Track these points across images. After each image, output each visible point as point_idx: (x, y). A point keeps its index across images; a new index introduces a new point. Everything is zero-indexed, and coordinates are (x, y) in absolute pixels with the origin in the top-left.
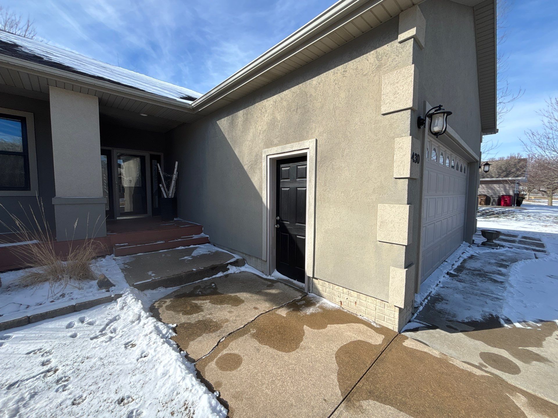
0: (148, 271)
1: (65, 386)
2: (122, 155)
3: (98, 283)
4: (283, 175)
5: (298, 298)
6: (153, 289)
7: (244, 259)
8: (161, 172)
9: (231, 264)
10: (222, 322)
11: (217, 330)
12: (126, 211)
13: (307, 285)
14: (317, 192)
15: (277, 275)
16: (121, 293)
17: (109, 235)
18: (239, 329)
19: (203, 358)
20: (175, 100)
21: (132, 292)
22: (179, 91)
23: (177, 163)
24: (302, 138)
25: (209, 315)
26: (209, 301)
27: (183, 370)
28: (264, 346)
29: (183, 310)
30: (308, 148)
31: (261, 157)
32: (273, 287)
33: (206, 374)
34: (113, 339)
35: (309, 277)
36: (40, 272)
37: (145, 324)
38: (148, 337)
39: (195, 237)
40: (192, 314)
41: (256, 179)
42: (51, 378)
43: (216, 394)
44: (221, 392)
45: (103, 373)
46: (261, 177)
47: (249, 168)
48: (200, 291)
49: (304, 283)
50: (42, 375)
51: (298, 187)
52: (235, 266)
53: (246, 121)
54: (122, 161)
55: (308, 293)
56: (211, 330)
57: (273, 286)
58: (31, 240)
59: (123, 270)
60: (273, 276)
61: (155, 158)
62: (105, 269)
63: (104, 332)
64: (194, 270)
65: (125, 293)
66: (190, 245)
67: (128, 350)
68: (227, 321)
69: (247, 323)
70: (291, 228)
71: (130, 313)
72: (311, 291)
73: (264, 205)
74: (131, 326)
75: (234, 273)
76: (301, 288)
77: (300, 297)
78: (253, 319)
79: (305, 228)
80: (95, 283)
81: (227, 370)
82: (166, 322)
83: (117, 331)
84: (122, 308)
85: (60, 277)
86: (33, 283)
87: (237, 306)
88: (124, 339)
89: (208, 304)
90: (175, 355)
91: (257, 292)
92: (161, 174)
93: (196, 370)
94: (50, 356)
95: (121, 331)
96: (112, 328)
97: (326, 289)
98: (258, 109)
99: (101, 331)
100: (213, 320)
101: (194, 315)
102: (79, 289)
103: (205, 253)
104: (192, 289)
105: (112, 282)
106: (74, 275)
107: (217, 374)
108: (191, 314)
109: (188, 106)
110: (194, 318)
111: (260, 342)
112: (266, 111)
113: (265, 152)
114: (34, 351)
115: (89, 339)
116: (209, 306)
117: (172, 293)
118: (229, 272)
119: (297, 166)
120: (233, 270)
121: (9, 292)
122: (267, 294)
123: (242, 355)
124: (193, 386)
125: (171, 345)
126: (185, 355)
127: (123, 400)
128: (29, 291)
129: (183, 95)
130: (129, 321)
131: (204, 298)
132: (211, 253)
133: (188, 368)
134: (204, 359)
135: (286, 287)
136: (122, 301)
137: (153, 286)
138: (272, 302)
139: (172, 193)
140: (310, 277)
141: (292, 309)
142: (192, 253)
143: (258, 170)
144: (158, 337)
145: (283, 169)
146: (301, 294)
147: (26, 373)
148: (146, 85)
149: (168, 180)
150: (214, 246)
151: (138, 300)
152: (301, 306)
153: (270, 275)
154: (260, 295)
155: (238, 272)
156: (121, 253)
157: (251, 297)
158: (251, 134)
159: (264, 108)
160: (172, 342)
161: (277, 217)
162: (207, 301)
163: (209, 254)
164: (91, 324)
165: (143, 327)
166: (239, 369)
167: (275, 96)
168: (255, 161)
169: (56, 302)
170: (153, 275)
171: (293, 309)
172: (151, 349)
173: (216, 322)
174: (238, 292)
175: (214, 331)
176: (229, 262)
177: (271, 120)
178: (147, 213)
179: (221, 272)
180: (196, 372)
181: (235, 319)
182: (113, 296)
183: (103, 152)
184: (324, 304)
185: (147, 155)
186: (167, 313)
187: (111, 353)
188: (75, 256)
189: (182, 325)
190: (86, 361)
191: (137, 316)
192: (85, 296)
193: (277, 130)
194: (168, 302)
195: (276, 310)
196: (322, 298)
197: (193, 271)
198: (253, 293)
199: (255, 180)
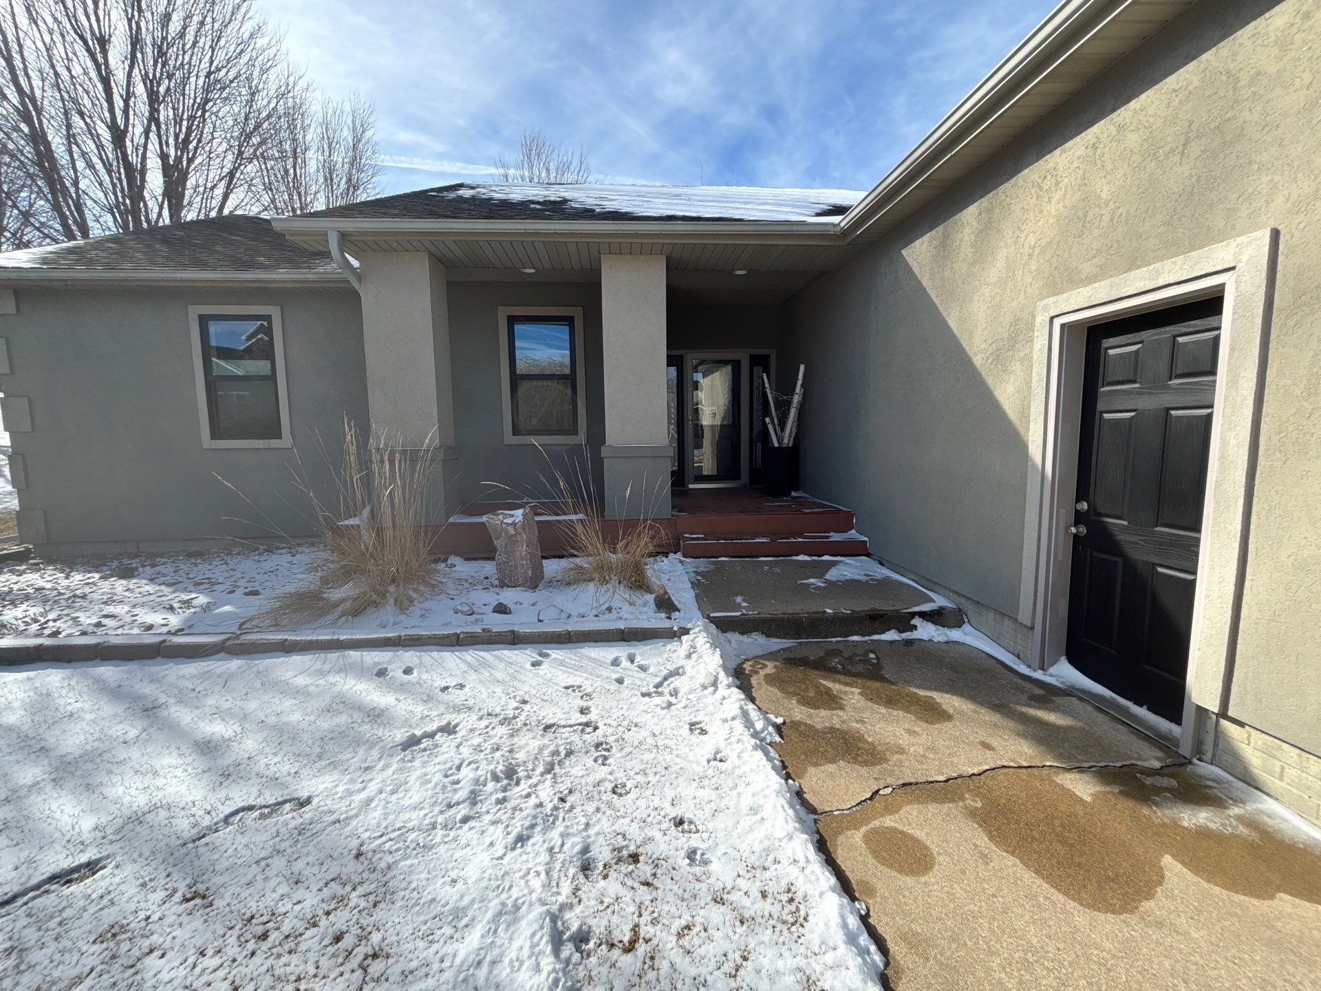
0: (737, 596)
1: (606, 758)
2: (702, 362)
3: (655, 600)
4: (1113, 372)
5: (1146, 764)
6: (743, 633)
7: (960, 610)
8: (768, 391)
9: (924, 615)
10: (887, 750)
11: (874, 764)
12: (705, 473)
13: (1191, 730)
14: (1265, 421)
15: (1065, 673)
16: (689, 626)
17: (677, 516)
18: (932, 782)
19: (836, 813)
20: (803, 223)
21: (706, 629)
22: (813, 200)
23: (802, 367)
24: (1202, 237)
25: (857, 722)
26: (859, 690)
27: (789, 819)
28: (1004, 854)
29: (799, 694)
30: (1233, 268)
31: (1030, 326)
32: (1052, 705)
33: (839, 850)
34: (673, 707)
35: (1201, 711)
36: (585, 566)
37: (724, 698)
38: (727, 726)
39: (836, 537)
40: (819, 708)
41: (1010, 389)
42: (590, 738)
43: (861, 906)
44: (871, 909)
45: (656, 761)
46: (1028, 384)
47: (990, 361)
48: (839, 663)
49: (1179, 722)
50: (580, 728)
51: (1172, 406)
52: (935, 623)
53: (987, 230)
54: (700, 375)
55: (1195, 761)
56: (860, 759)
57: (1053, 702)
58: (576, 513)
59: (694, 585)
60: (1051, 675)
61: (760, 362)
62: (667, 577)
63: (660, 690)
64: (829, 611)
65: (694, 628)
66: (823, 555)
67: (693, 737)
68: (901, 750)
69: (955, 775)
70: (1136, 539)
71: (701, 668)
72: (1208, 756)
73: (1034, 465)
74: (701, 693)
75: (930, 640)
76: (1164, 737)
77: (1157, 764)
78: (976, 771)
79: (1198, 546)
80: (650, 598)
81: (891, 866)
82: (764, 706)
83: (680, 695)
84: (689, 656)
85: (607, 578)
86: (576, 581)
87: (931, 723)
88: (689, 715)
89: (857, 697)
90: (776, 781)
91: (996, 705)
92: (769, 395)
93: (818, 832)
94: (590, 703)
95: (685, 697)
96: (672, 686)
97: (1283, 768)
98: (1030, 185)
99: (658, 686)
100: (866, 737)
101: (823, 711)
102: (631, 604)
103: (856, 577)
104: (822, 654)
105: (676, 603)
106: (625, 579)
107: (866, 864)
108: (815, 707)
109: (831, 228)
110: (821, 718)
111: (991, 838)
112: (1057, 184)
113: (1045, 309)
114: (573, 686)
115: (639, 694)
116: (858, 701)
117: (779, 651)
118: (915, 635)
119: (1175, 336)
120: (925, 631)
121: (551, 589)
122: (1025, 720)
123: (935, 850)
124: (808, 861)
125: (770, 759)
126: (797, 789)
127: (681, 822)
128: (570, 592)
129: (821, 206)
130: (697, 683)
131: (848, 679)
132: (872, 580)
133: (800, 820)
134: (837, 816)
135: (1100, 718)
136: (690, 643)
137: (742, 626)
138: (1042, 745)
139: (790, 436)
140: (1207, 711)
141: (1116, 789)
142: (826, 573)
143: (1018, 363)
144: (747, 733)
145: (1111, 352)
146: (1160, 754)
147: (563, 716)
148: (747, 206)
149: (784, 407)
150: (881, 563)
151: (716, 648)
152: (1157, 791)
153: (1043, 669)
154: (1003, 714)
155: (942, 639)
156: (692, 553)
157: (975, 712)
158: (1000, 264)
159: (1049, 177)
160: (773, 753)
161: (1077, 501)
162: (854, 689)
163: (867, 582)
164: (643, 668)
165: (721, 704)
166: (923, 879)
167: (1096, 126)
168: (1010, 338)
169: (601, 618)
170: (744, 604)
171: (1122, 788)
172: (732, 750)
173: (872, 744)
174: (937, 689)
175: (865, 763)
176: (916, 609)
177: (1073, 208)
178: (739, 479)
179: (893, 631)
180: (818, 836)
181: (922, 753)
182: (675, 629)
183: (671, 361)
184: (1269, 816)
185: (744, 357)
186: (767, 690)
187: (668, 731)
188: (626, 547)
189: (796, 725)
190: (633, 729)
191: (713, 678)
192: (637, 618)
193: (1096, 233)
194: (770, 668)
195: (1057, 774)
196: (1259, 793)
197: (825, 612)
198: (981, 704)
199: (1007, 394)
